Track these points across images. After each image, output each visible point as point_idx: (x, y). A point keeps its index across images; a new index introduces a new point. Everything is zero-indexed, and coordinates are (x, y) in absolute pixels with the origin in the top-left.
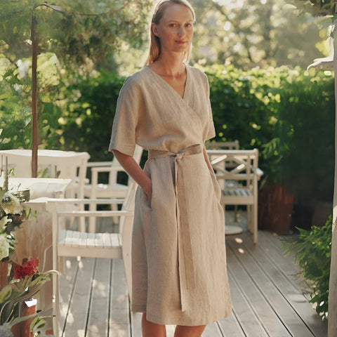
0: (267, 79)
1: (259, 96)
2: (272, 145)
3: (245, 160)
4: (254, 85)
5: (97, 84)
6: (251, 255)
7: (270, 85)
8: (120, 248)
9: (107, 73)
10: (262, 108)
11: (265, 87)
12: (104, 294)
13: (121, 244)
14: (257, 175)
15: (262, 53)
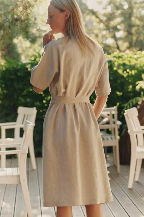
0: (125, 60)
1: (120, 71)
2: (130, 104)
3: (108, 115)
4: (116, 64)
5: (4, 69)
6: (115, 181)
7: (127, 63)
8: (19, 176)
9: (11, 61)
10: (123, 80)
11: (124, 65)
12: (9, 211)
13: (19, 174)
14: (117, 125)
15: (127, 44)
